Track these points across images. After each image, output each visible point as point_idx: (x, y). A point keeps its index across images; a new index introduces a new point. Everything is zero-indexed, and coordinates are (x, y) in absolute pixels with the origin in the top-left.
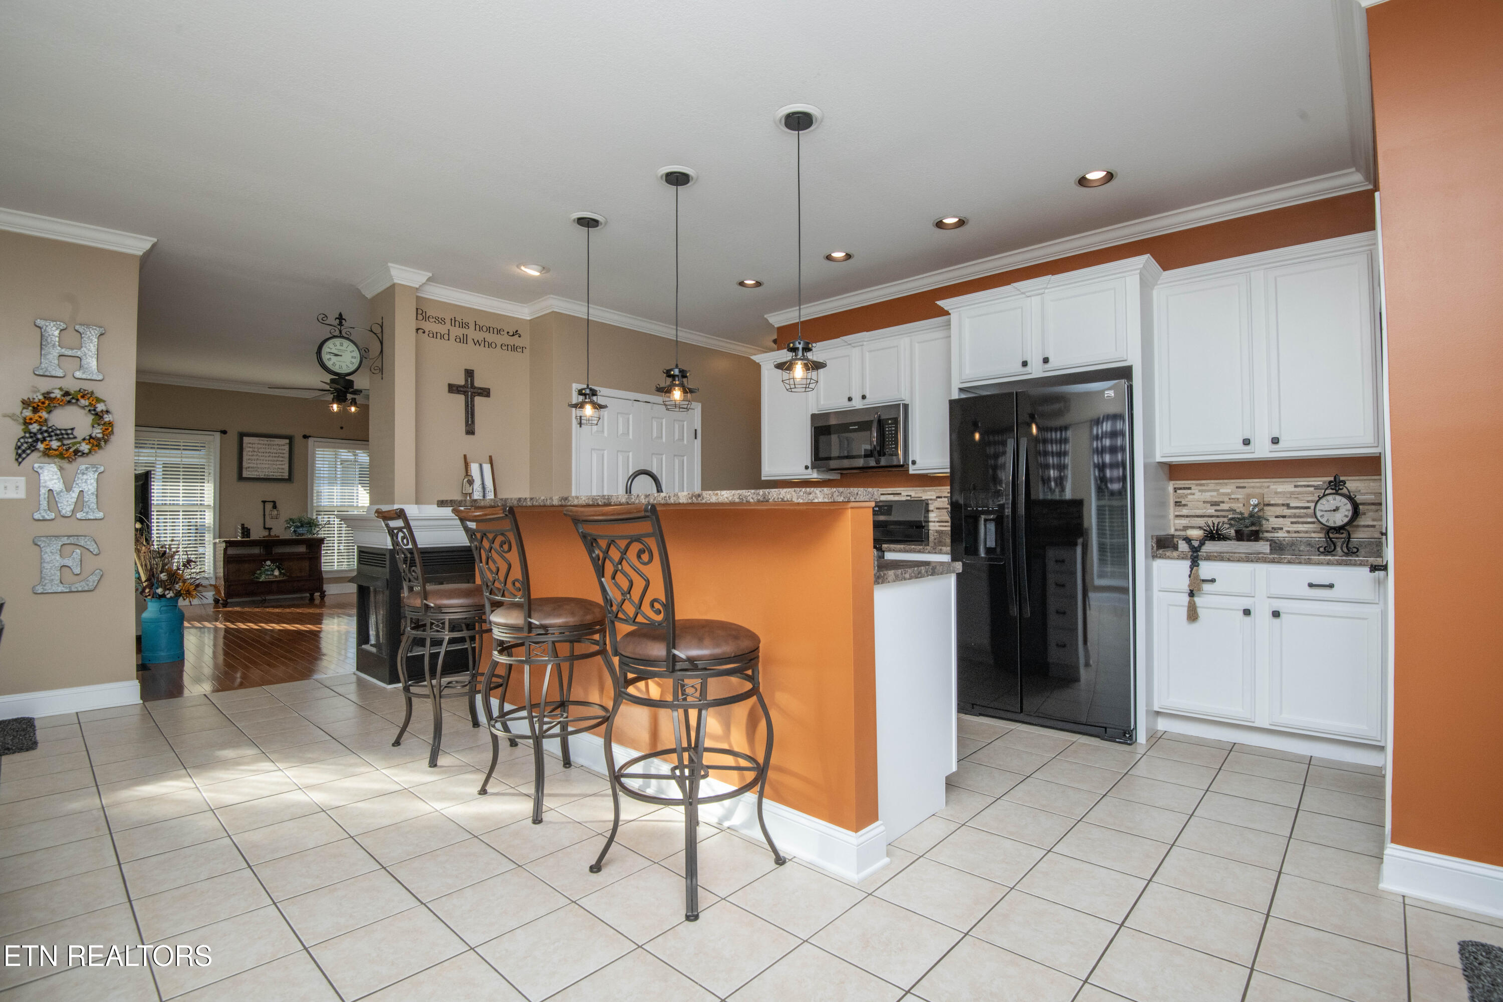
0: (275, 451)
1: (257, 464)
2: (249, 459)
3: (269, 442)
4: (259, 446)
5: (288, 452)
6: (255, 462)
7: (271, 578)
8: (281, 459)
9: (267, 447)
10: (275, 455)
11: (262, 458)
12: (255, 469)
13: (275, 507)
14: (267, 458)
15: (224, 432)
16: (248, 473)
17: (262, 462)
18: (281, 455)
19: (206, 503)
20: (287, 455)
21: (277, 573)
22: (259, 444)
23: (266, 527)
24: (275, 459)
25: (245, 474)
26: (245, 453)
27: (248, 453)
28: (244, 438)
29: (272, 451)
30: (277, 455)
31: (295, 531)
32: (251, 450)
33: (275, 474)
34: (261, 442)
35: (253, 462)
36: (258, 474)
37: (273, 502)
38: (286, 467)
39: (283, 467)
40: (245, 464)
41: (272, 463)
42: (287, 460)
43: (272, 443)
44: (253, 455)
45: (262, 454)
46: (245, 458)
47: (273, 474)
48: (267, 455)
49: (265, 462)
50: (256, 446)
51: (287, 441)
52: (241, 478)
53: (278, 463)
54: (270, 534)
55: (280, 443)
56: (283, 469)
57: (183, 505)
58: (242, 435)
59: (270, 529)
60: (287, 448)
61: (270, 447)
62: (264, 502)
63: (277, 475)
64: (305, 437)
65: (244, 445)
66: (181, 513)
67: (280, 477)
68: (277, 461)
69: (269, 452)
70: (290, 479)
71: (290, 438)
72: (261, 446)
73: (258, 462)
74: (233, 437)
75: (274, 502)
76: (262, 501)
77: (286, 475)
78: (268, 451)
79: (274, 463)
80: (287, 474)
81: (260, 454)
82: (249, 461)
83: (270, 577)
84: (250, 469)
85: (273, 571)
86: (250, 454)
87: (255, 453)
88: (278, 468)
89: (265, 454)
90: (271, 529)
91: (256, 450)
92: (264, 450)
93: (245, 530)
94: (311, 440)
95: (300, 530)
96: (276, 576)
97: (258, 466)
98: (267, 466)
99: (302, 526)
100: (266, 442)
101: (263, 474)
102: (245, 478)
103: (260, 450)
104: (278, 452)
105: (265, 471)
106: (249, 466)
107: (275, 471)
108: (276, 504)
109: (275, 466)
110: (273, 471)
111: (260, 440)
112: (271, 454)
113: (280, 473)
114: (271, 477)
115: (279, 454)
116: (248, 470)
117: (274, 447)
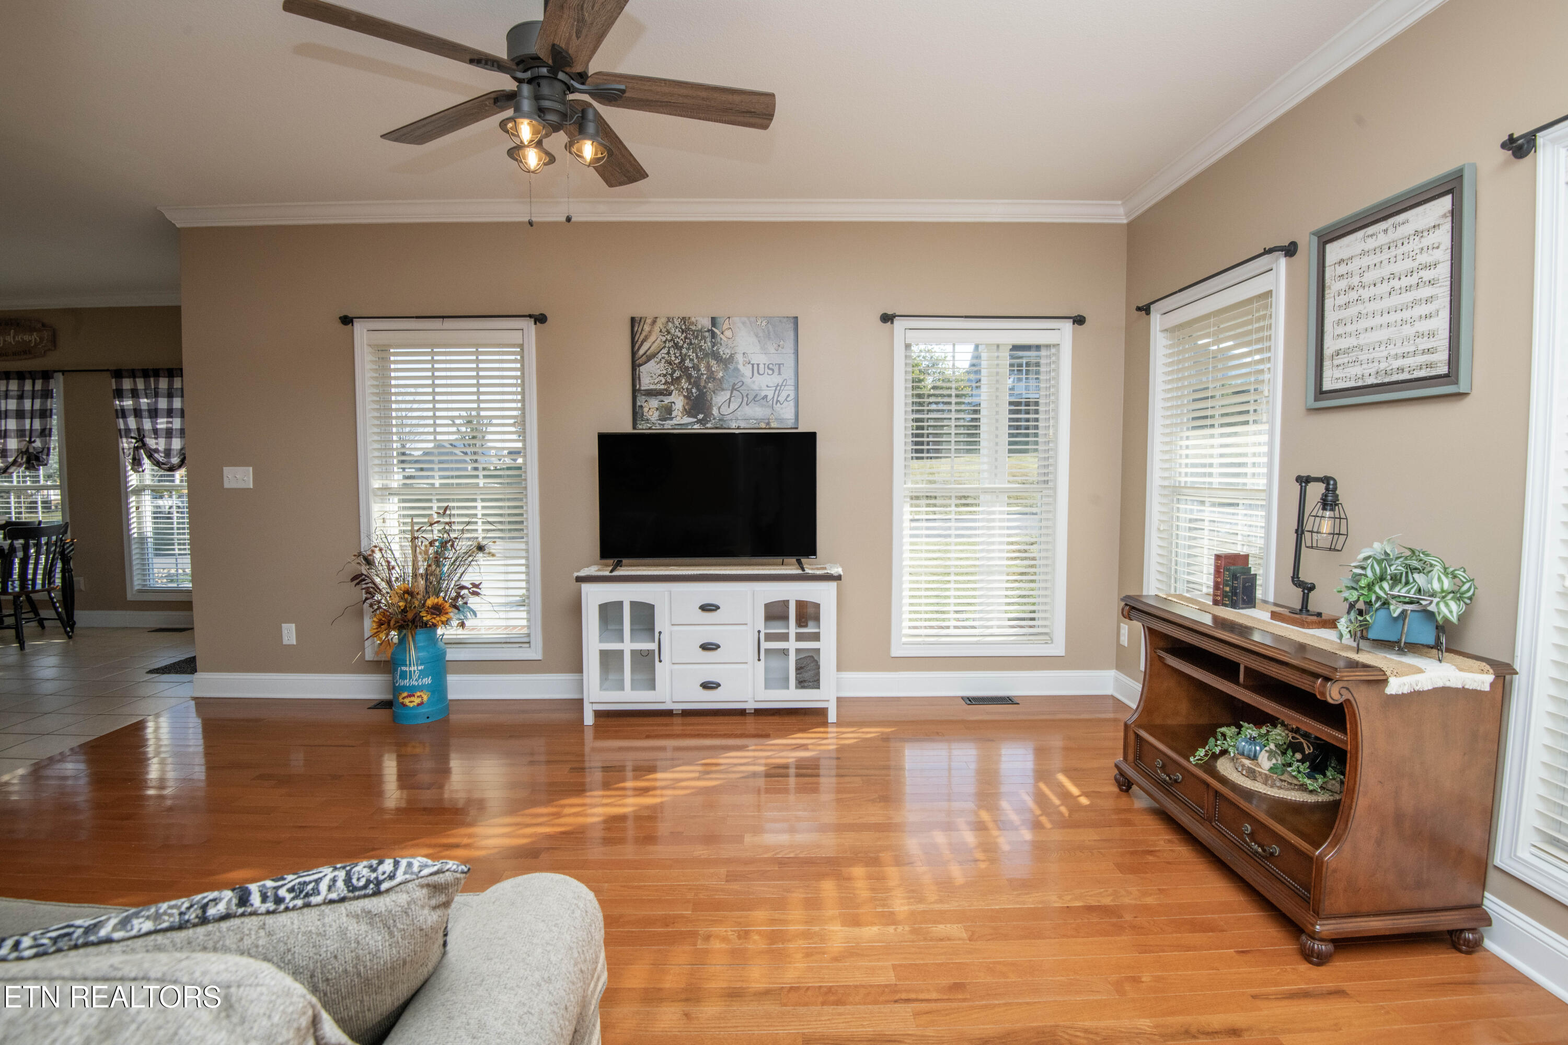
0: (1408, 264)
1: (1357, 335)
2: (1341, 323)
3: (1392, 235)
4: (1365, 262)
5: (1449, 254)
6: (1354, 328)
8: (1429, 291)
9: (1387, 255)
10: (1411, 280)
11: (1372, 306)
12: (1350, 357)
13: (1330, 501)
14: (1388, 303)
15: (1290, 250)
16: (1338, 373)
17: (1371, 322)
18: (1427, 275)
20: (1444, 270)
22: (1364, 253)
23: (1301, 577)
24: (1408, 297)
25: (1332, 379)
26: (1329, 303)
27: (1338, 301)
28: (1329, 248)
29: (1403, 265)
30: (1413, 280)
32: (1343, 285)
33: (1407, 361)
34: (1371, 244)
35: (1348, 328)
36: (1356, 370)
37: (1326, 480)
38: (1442, 323)
39: (1430, 324)
40: (1330, 346)
41: (1398, 316)
42: (1443, 292)
43: (1405, 231)
44: (1347, 305)
45: (1373, 291)
46: (1330, 319)
48: (1387, 285)
49: (1378, 320)
50: (1355, 264)
51: (1446, 203)
52: (1321, 397)
53: (1419, 309)
55: (1425, 223)
56: (1432, 334)
58: (1324, 242)
59: (1308, 588)
60: (1444, 236)
61: (1393, 252)
62: (1303, 481)
63: (1415, 366)
65: (1329, 274)
67: (1422, 373)
68: (1415, 303)
69: (1394, 276)
70: (1453, 379)
71: (1459, 184)
72: (1370, 260)
73: (1362, 325)
75: (1330, 483)
76: (1299, 479)
77: (1442, 360)
78: (1386, 271)
79: (1406, 314)
80: (1446, 355)
81: (1365, 294)
82: (1343, 330)
84: (1339, 360)
86: (1342, 300)
87: (1353, 295)
88: (1420, 333)
89: (1381, 289)
91: (1355, 280)
92: (1379, 274)
97: (1362, 340)
98: (1385, 334)
100: (1382, 239)
101: (1373, 371)
102: (1327, 385)
103: (1369, 277)
104: (1415, 264)
105: (1385, 354)
106: (1337, 348)
107: (1406, 350)
108: (1335, 489)
109: (1408, 330)
110: (1400, 351)
111: (1364, 239)
112: (1395, 283)
113: (1423, 353)
114: (1395, 378)
115: (1422, 273)
116: (1336, 362)
117: (1406, 248)
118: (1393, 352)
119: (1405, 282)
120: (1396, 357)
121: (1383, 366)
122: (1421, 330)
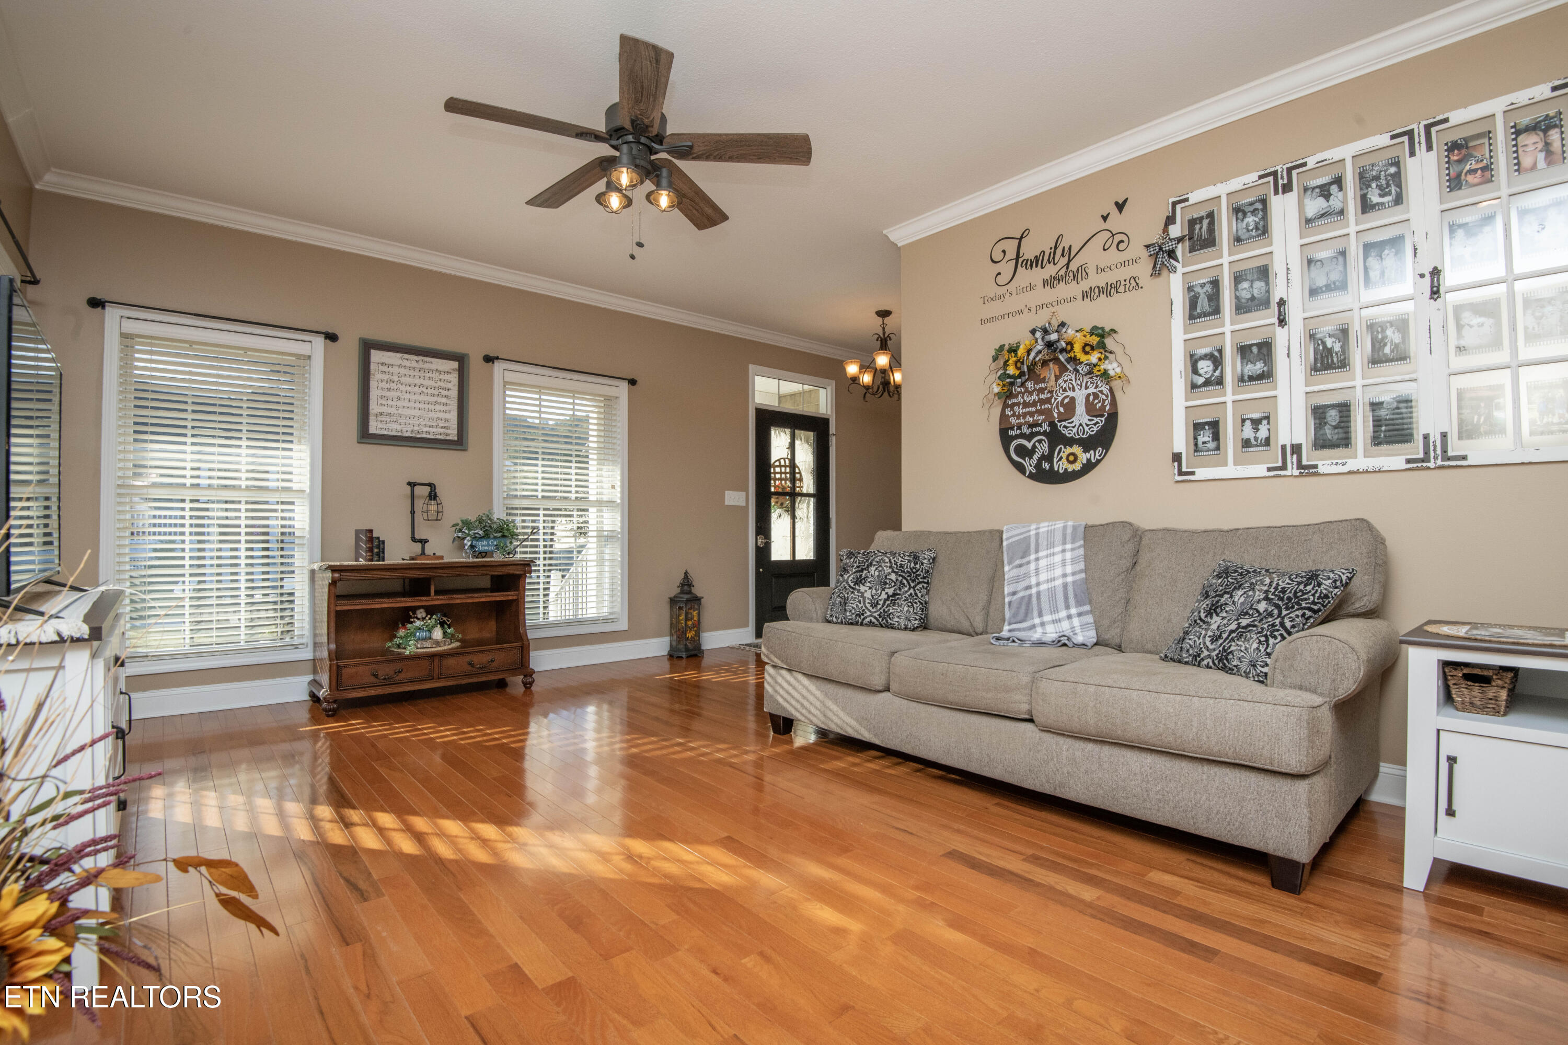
0: (432, 383)
1: (397, 407)
2: (382, 397)
3: (421, 365)
4: (403, 371)
5: (456, 388)
6: (394, 403)
7: (428, 648)
8: (444, 400)
9: (417, 373)
10: (432, 391)
11: (407, 396)
12: (394, 419)
13: (433, 496)
14: (417, 397)
15: (331, 337)
16: (380, 425)
17: (406, 404)
18: (444, 392)
19: (295, 486)
20: (454, 393)
21: (438, 634)
22: (401, 366)
23: (417, 537)
24: (432, 399)
25: (375, 427)
26: (373, 384)
27: (381, 385)
28: (373, 352)
29: (426, 382)
30: (436, 392)
31: (472, 546)
32: (386, 377)
33: (432, 430)
34: (406, 363)
35: (390, 402)
36: (399, 427)
37: (430, 485)
38: (453, 416)
39: (447, 416)
40: (374, 408)
41: (426, 406)
42: (454, 404)
43: (426, 366)
44: (389, 389)
45: (408, 388)
46: (374, 393)
47: (427, 429)
48: (417, 389)
49: (412, 404)
50: (395, 370)
51: (455, 365)
52: (365, 436)
53: (438, 407)
54: (423, 553)
55: (440, 368)
56: (446, 420)
57: (248, 488)
58: (367, 346)
59: (424, 542)
60: (454, 378)
61: (422, 374)
62: (412, 485)
63: (436, 432)
64: (489, 359)
65: (373, 367)
66: (243, 507)
67: (442, 437)
68: (436, 403)
69: (421, 386)
70: (459, 443)
71: (461, 359)
72: (406, 371)
73: (400, 403)
74: (349, 348)
75: (432, 486)
76: (409, 484)
77: (453, 434)
78: (418, 381)
79: (431, 407)
80: (456, 432)
81: (403, 388)
82: (383, 401)
83: (427, 644)
84: (383, 418)
85: (430, 631)
86: (384, 385)
87: (393, 386)
88: (438, 418)
89: (413, 389)
90: (426, 541)
91: (396, 378)
92: (411, 380)
93: (376, 543)
94: (498, 367)
95: (482, 545)
96: (437, 643)
97: (400, 411)
98: (417, 413)
99: (486, 536)
100: (414, 364)
101: (409, 429)
102: (372, 430)
103: (403, 380)
104: (437, 385)
105: (418, 423)
106: (382, 411)
107: (432, 424)
108: (435, 489)
109: (431, 414)
110: (428, 424)
111: (402, 358)
112: (424, 389)
113: (442, 427)
114: (424, 436)
115: (441, 391)
116: (379, 419)
117: (430, 375)
118: (423, 423)
119: (430, 391)
120: (425, 426)
121: (416, 428)
122: (440, 417)
